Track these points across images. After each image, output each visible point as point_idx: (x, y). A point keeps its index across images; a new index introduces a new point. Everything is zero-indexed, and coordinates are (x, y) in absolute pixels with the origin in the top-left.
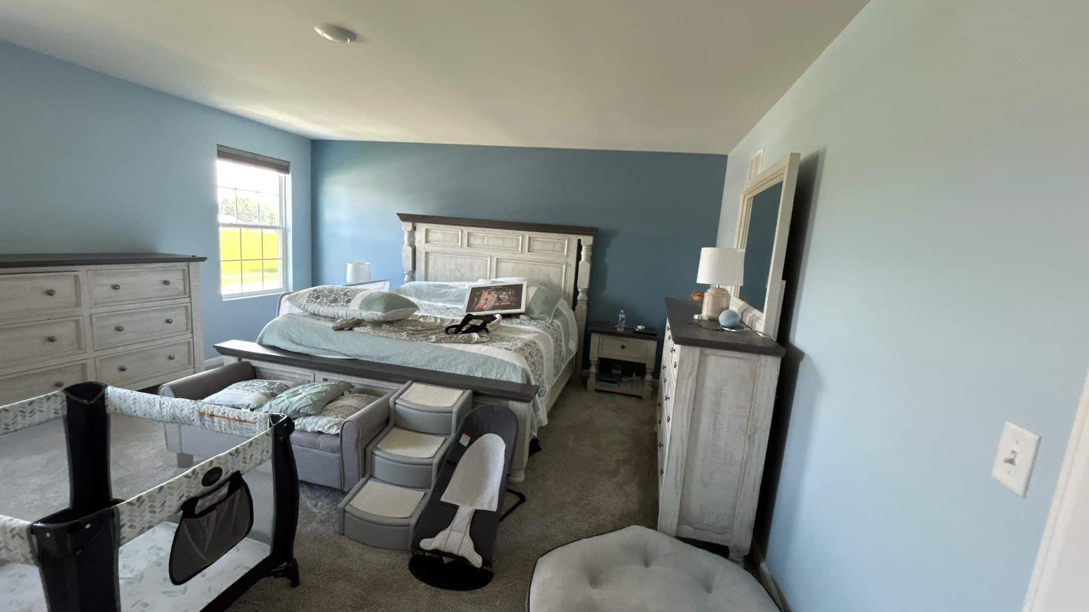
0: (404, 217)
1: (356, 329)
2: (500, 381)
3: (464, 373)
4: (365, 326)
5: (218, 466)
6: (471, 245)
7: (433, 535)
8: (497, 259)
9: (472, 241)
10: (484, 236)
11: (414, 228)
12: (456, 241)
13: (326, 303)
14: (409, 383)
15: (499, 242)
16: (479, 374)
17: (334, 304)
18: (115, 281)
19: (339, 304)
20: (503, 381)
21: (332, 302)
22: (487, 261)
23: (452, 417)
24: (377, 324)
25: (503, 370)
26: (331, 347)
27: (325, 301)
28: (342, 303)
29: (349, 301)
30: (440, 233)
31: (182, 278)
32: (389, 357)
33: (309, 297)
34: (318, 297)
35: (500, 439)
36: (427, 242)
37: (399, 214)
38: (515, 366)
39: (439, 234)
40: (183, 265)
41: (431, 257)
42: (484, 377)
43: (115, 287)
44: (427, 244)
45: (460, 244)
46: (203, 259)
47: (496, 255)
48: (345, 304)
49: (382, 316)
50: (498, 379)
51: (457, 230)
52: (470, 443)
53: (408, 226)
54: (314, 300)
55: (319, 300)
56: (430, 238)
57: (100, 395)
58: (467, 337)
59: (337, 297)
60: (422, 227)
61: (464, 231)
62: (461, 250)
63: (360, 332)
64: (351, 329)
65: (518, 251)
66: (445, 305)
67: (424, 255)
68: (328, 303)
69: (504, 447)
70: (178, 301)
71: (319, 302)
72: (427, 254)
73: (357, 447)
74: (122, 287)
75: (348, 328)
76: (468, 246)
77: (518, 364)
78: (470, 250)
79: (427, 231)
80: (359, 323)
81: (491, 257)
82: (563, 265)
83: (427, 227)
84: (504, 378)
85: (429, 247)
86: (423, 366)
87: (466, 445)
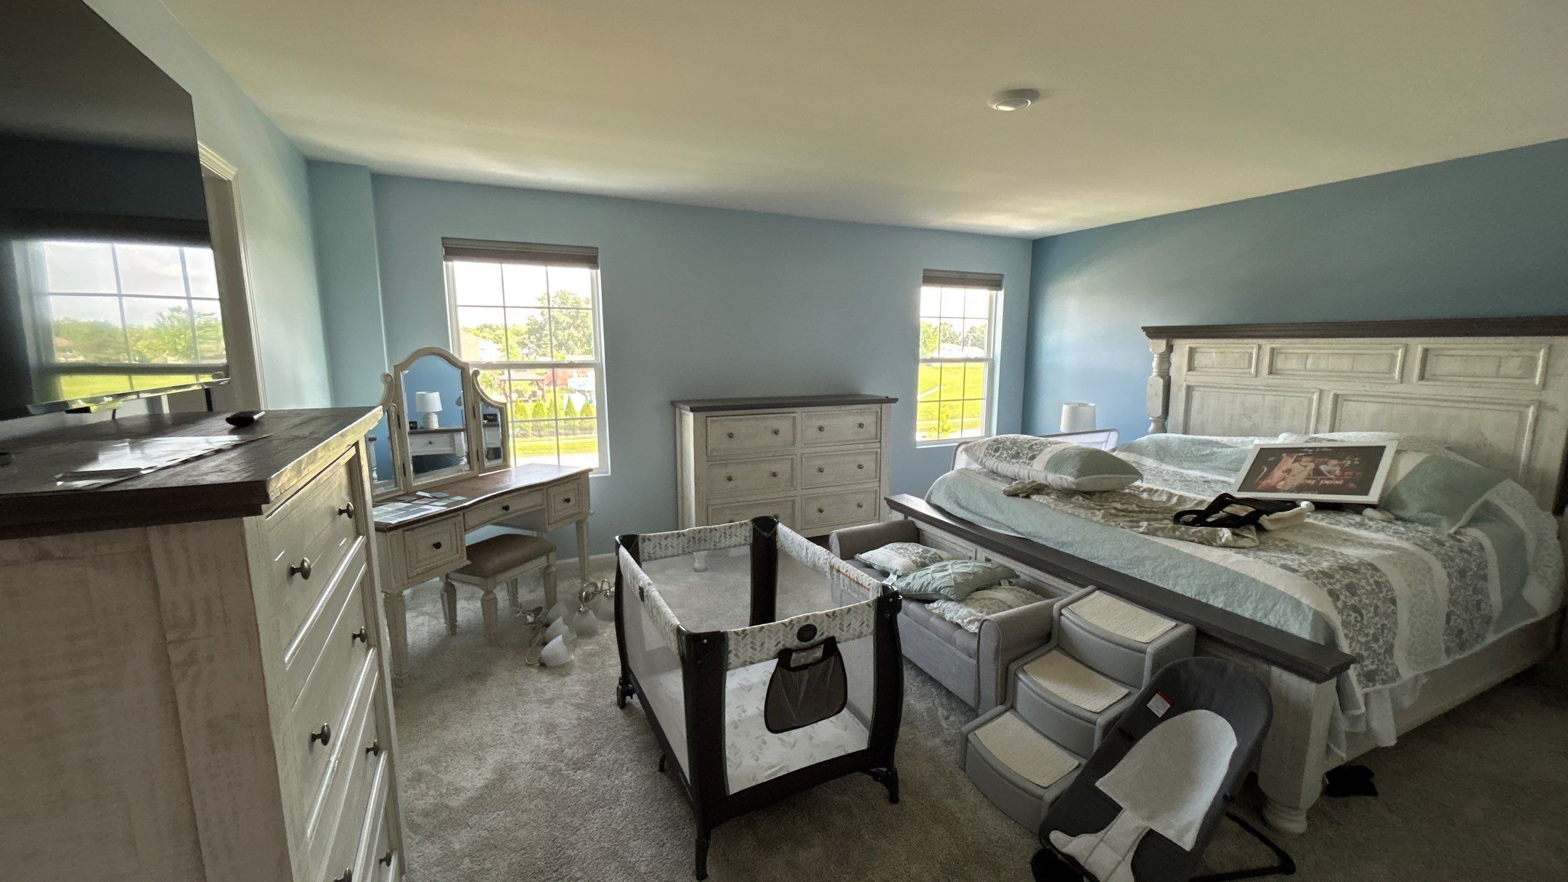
0: (1153, 332)
1: (1034, 497)
2: (1261, 624)
3: (1190, 593)
4: (1048, 494)
5: (813, 623)
6: (1277, 370)
7: (1073, 832)
8: (1336, 396)
9: (1280, 364)
10: (1307, 354)
11: (1170, 348)
12: (1246, 365)
13: (1006, 458)
14: (1090, 588)
15: (1345, 364)
16: (1218, 602)
17: (1014, 461)
18: (820, 423)
19: (1021, 461)
20: (1268, 627)
21: (1013, 457)
22: (1311, 401)
23: (1144, 660)
24: (1066, 494)
25: (1270, 604)
26: (998, 517)
27: (1005, 455)
28: (1025, 460)
29: (1033, 458)
30: (1216, 353)
31: (875, 420)
32: (1071, 545)
33: (987, 449)
34: (997, 450)
35: (1230, 728)
36: (1190, 368)
37: (1144, 329)
38: (1298, 604)
39: (1214, 354)
40: (876, 407)
41: (1197, 395)
42: (1228, 609)
43: (821, 429)
44: (1191, 373)
45: (1253, 370)
46: (895, 400)
47: (1332, 388)
48: (1028, 461)
49: (1074, 483)
50: (1258, 619)
51: (1251, 346)
52: (1168, 715)
53: (1161, 345)
54: (993, 454)
55: (998, 454)
56: (1196, 363)
57: (773, 531)
58: (1208, 533)
59: (1019, 451)
60: (1182, 346)
61: (1263, 347)
62: (1256, 381)
63: (1038, 502)
64: (1027, 497)
65: (1393, 378)
66: (1204, 474)
67: (1184, 391)
68: (1008, 459)
69: (1234, 745)
70: (869, 446)
71: (998, 456)
72: (1189, 389)
73: (996, 658)
74: (826, 429)
75: (1024, 495)
76: (1271, 373)
77: (1305, 601)
78: (1274, 380)
79: (1192, 352)
80: (1040, 489)
81: (1321, 392)
82: (1528, 407)
83: (1192, 346)
84: (1271, 621)
85: (1193, 379)
86: (1120, 568)
87: (1160, 716)
